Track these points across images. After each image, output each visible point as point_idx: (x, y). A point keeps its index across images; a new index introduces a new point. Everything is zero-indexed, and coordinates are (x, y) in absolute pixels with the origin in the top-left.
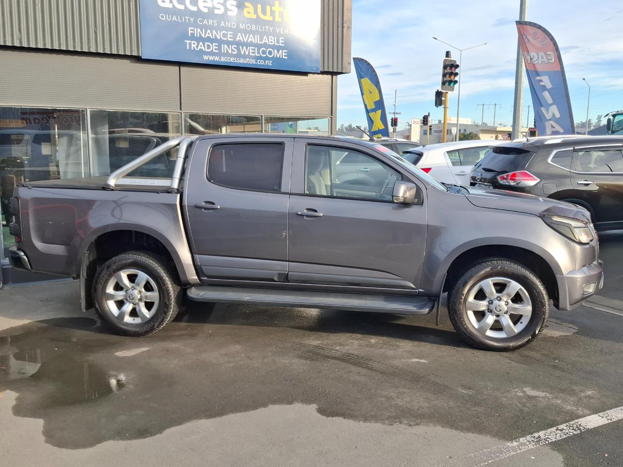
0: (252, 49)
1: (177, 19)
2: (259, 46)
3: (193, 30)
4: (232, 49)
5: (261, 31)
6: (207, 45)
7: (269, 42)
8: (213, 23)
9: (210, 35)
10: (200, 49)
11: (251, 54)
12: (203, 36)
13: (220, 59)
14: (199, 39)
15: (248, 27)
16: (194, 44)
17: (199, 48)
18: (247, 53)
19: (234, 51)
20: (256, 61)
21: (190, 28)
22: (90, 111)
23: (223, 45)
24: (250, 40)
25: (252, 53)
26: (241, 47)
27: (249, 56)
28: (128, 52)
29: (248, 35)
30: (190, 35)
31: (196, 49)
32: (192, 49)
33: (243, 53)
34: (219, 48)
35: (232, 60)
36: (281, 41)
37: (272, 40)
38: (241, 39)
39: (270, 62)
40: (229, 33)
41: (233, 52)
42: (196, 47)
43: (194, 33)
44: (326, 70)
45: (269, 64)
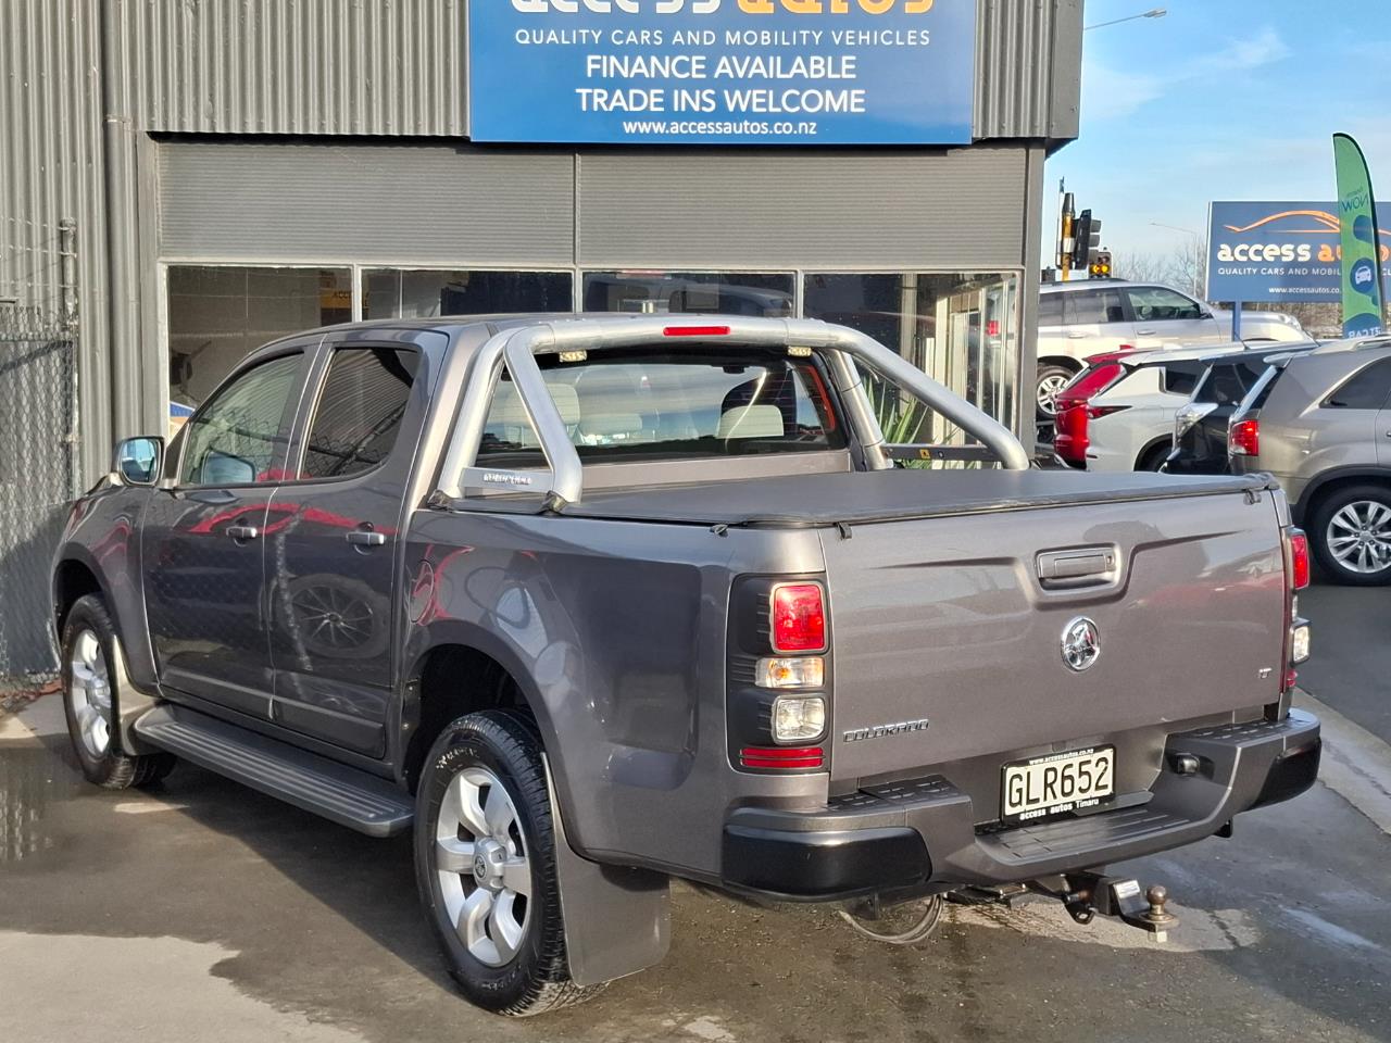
0: (759, 96)
1: (560, 40)
2: (777, 86)
3: (599, 62)
4: (703, 100)
5: (788, 44)
6: (635, 95)
7: (808, 71)
8: (652, 38)
9: (644, 70)
10: (616, 108)
11: (755, 109)
12: (625, 74)
13: (668, 127)
14: (615, 83)
15: (750, 38)
16: (600, 98)
17: (614, 104)
18: (743, 108)
19: (709, 105)
20: (770, 127)
21: (590, 58)
22: (363, 271)
23: (676, 92)
24: (753, 70)
25: (759, 105)
26: (726, 93)
27: (750, 116)
28: (440, 129)
29: (748, 59)
30: (589, 75)
31: (605, 108)
32: (596, 108)
33: (731, 108)
34: (668, 103)
35: (701, 127)
36: (845, 67)
37: (820, 67)
38: (729, 71)
39: (810, 127)
40: (695, 58)
41: (704, 109)
42: (605, 102)
43: (601, 69)
44: (993, 133)
45: (809, 131)
